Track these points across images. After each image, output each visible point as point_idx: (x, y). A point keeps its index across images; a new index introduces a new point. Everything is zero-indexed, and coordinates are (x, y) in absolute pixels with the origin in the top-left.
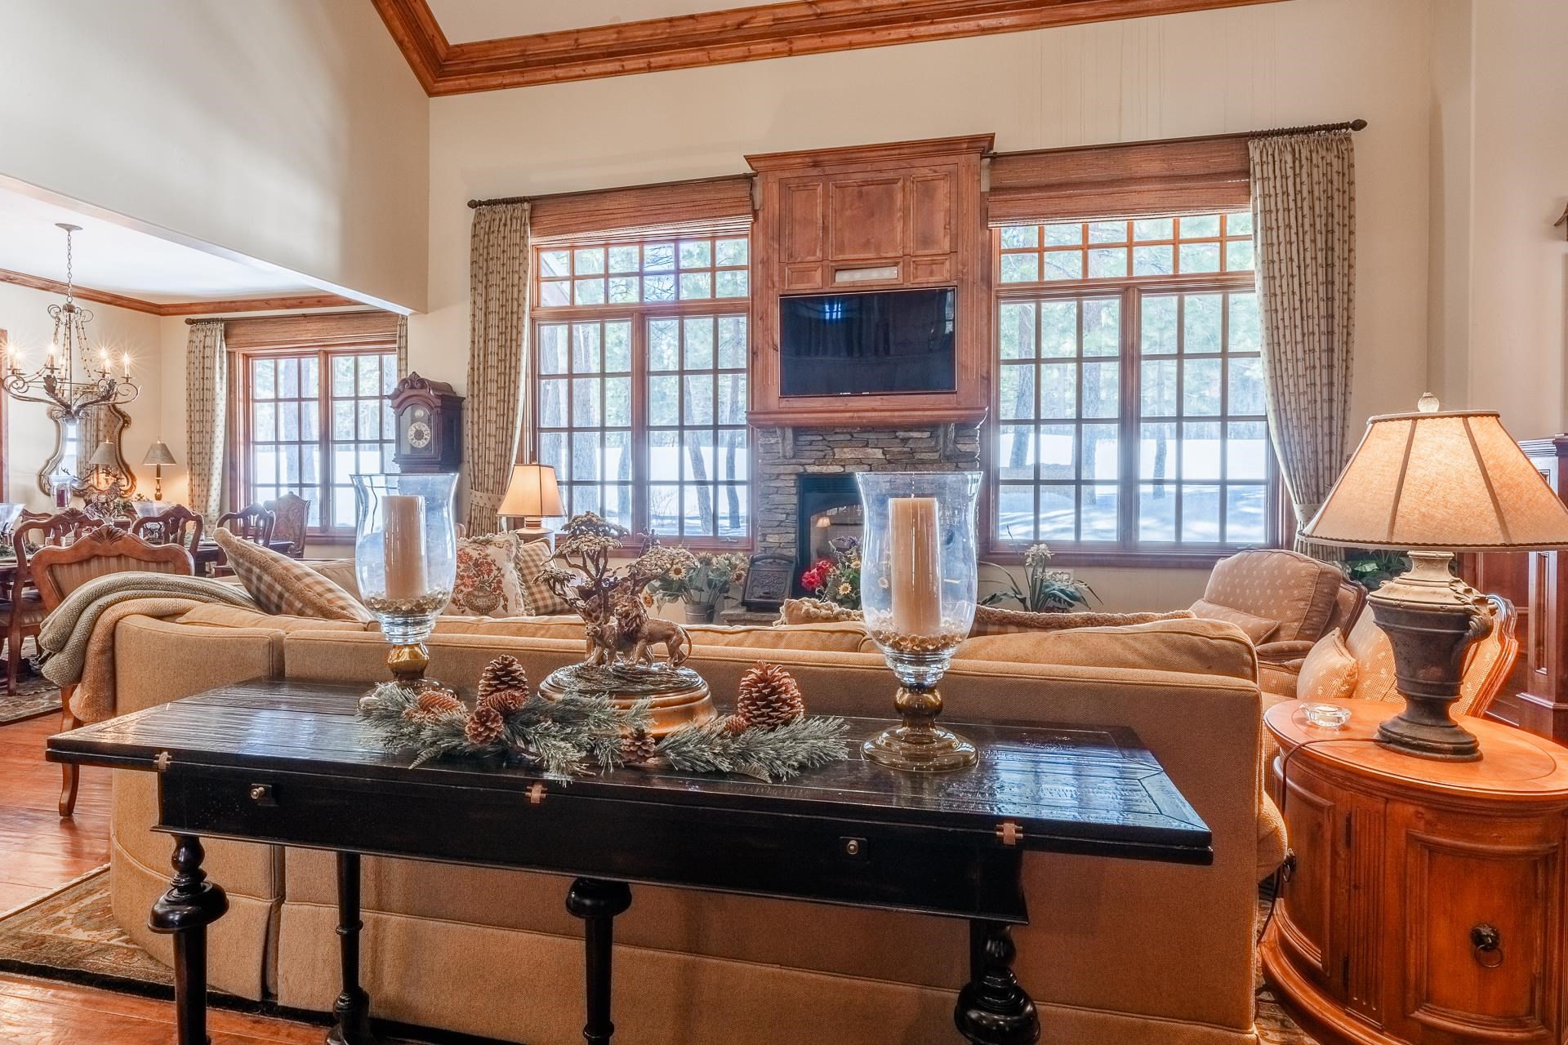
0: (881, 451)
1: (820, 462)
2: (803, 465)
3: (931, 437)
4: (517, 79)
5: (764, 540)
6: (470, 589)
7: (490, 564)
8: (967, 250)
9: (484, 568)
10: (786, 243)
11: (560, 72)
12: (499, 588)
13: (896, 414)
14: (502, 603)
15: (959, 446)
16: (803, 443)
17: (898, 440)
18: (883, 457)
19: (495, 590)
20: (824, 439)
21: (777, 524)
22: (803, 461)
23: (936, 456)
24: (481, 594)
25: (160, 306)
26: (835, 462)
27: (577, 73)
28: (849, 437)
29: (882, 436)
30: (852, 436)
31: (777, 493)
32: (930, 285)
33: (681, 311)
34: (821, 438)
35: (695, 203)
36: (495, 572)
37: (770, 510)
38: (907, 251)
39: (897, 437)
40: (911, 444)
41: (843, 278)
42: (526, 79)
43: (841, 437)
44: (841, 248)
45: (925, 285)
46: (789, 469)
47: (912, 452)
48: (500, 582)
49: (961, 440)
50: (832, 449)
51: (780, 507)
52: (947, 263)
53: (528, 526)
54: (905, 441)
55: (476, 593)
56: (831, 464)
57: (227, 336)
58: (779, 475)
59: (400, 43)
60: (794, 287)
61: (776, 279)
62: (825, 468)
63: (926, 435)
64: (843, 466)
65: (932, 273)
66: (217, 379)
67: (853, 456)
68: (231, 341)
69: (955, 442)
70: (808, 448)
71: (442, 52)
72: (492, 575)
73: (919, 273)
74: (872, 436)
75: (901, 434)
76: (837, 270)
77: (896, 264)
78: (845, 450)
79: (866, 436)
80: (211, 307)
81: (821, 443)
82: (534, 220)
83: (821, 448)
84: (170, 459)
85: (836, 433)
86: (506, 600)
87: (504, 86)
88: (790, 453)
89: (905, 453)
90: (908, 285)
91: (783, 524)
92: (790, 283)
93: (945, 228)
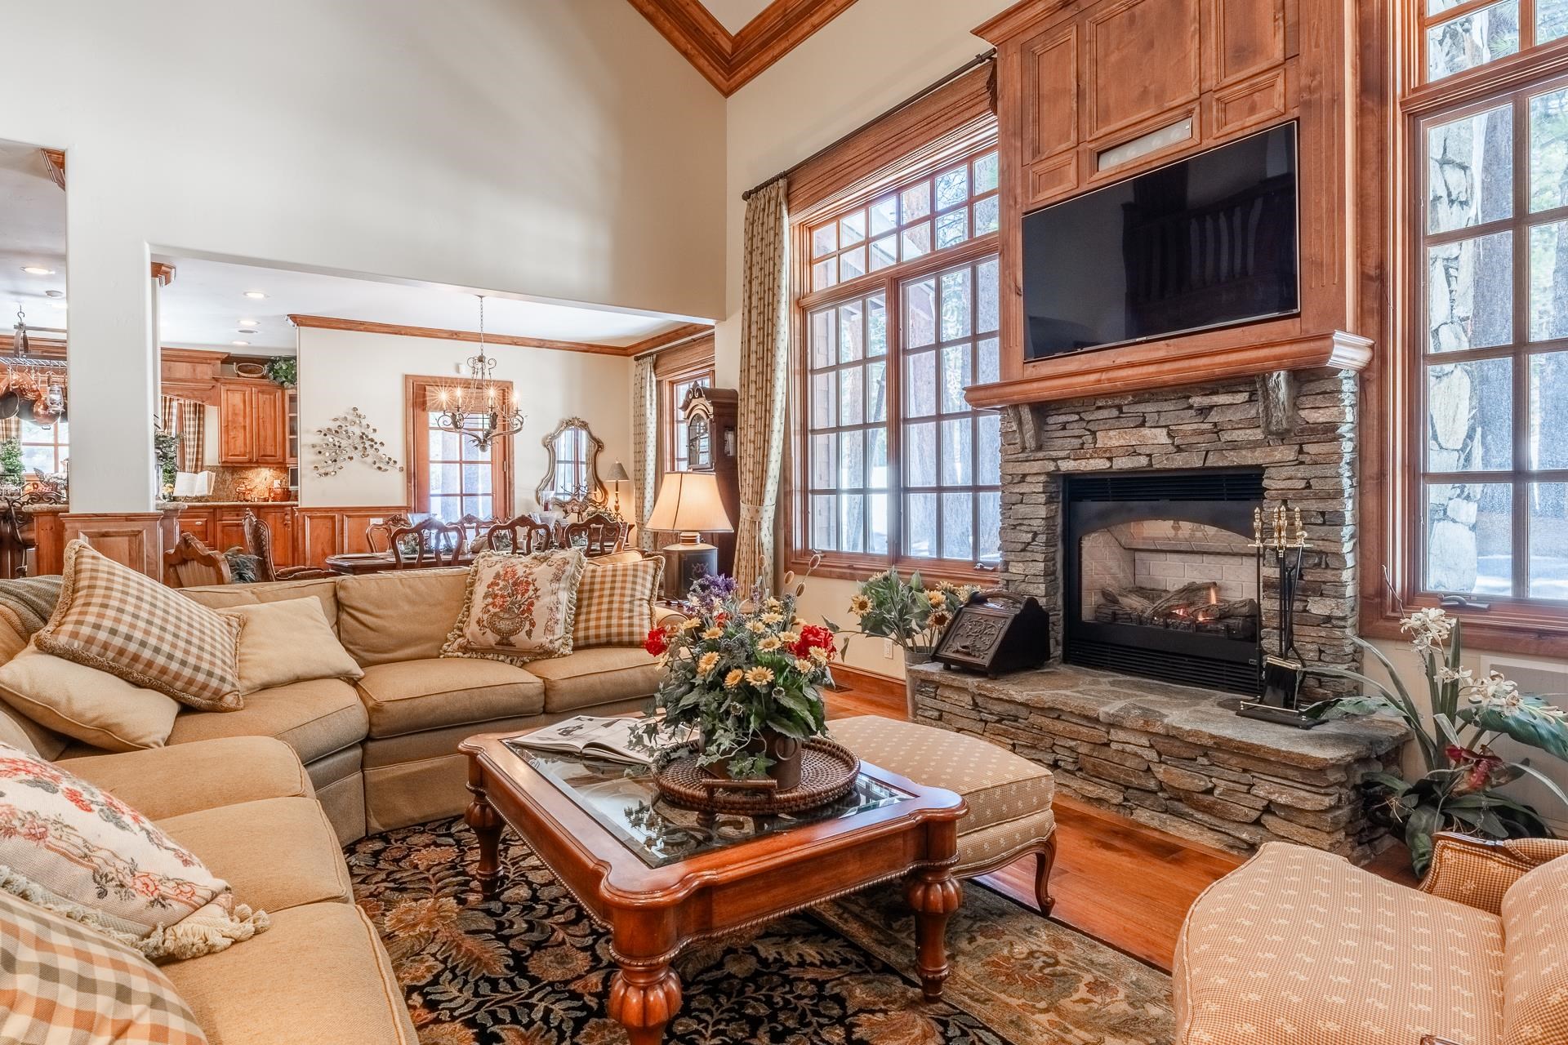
0: (1165, 431)
1: (1078, 453)
2: (1055, 460)
3: (1250, 401)
4: (784, 45)
5: (1006, 570)
6: (497, 610)
7: (528, 583)
8: (1317, 46)
9: (521, 588)
10: (1030, 133)
11: (815, 19)
12: (529, 610)
13: (1167, 367)
14: (527, 627)
15: (1303, 413)
16: (1054, 427)
17: (1192, 412)
18: (1169, 441)
19: (523, 612)
20: (1081, 419)
21: (1020, 547)
22: (1054, 454)
23: (1258, 434)
24: (506, 616)
25: (624, 349)
26: (1097, 453)
27: (830, 12)
28: (1115, 413)
29: (1166, 406)
30: (1121, 412)
31: (1021, 502)
32: (1247, 132)
33: (937, 265)
34: (1076, 417)
35: (929, 120)
36: (531, 593)
37: (1015, 526)
38: (1206, 86)
39: (1191, 407)
40: (1214, 417)
41: (1112, 163)
42: (791, 41)
43: (1104, 414)
44: (1103, 116)
45: (1240, 134)
46: (1036, 467)
47: (1217, 429)
48: (532, 604)
49: (1307, 402)
50: (1093, 433)
51: (1026, 522)
52: (1280, 82)
53: (684, 541)
54: (1204, 411)
55: (501, 615)
56: (1092, 457)
57: (655, 367)
58: (1024, 476)
59: (685, 53)
60: (1040, 197)
61: (1019, 191)
62: (1083, 462)
63: (1242, 397)
64: (1110, 459)
65: (1253, 110)
66: (648, 406)
67: (1122, 442)
68: (658, 371)
69: (1296, 407)
70: (1062, 433)
71: (727, 46)
72: (526, 596)
73: (1230, 116)
74: (1149, 408)
75: (1197, 401)
76: (1099, 154)
77: (1188, 114)
78: (1111, 433)
79: (1141, 408)
80: (649, 344)
81: (1075, 425)
82: (791, 196)
83: (1077, 432)
84: (625, 476)
85: (1099, 408)
86: (533, 624)
87: (775, 59)
88: (1031, 443)
89: (1202, 433)
90: (1209, 143)
91: (1029, 548)
92: (1036, 191)
93: (1275, 20)
